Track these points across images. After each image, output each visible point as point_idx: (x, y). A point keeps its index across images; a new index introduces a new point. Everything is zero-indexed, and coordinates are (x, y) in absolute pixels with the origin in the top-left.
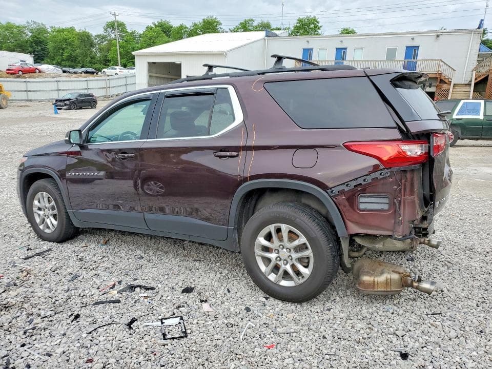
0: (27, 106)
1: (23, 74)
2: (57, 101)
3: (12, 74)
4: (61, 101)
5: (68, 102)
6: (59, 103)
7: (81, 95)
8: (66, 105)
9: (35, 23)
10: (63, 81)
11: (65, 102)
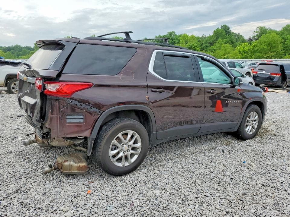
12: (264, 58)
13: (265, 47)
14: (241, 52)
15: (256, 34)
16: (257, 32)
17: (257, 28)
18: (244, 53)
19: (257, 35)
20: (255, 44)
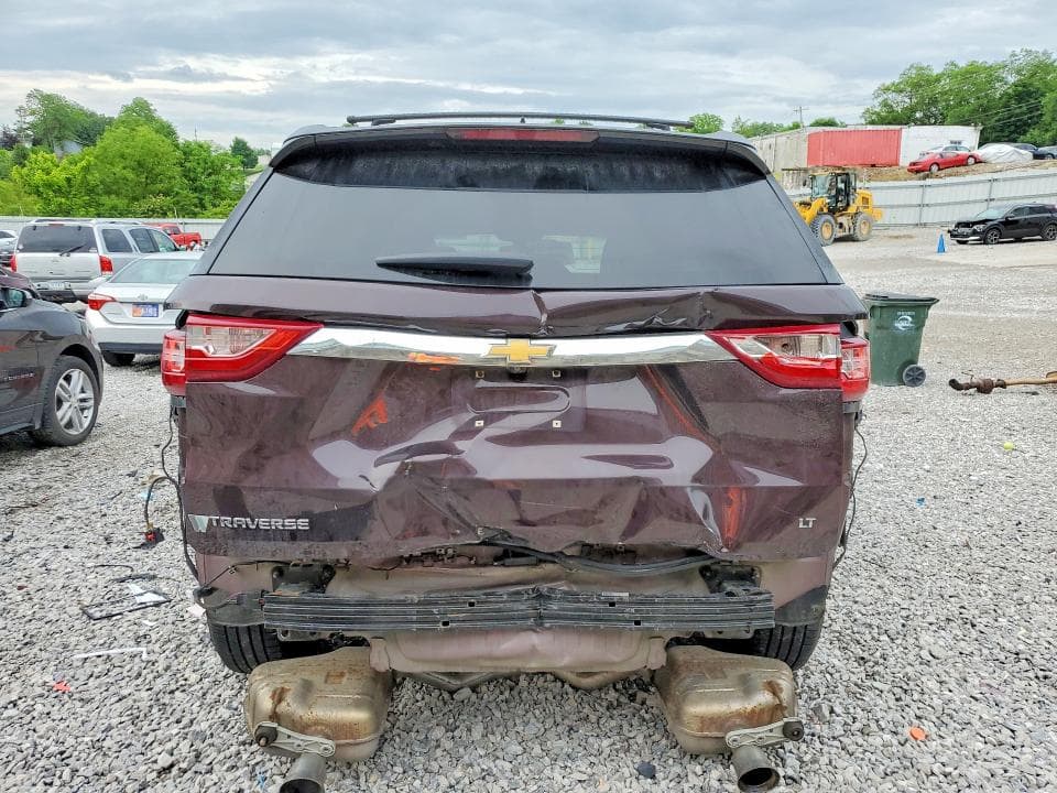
0: (911, 237)
1: (939, 170)
2: (959, 225)
3: (918, 171)
4: (967, 225)
5: (981, 226)
6: (961, 230)
7: (1018, 210)
8: (975, 233)
9: (1029, 52)
10: (1005, 180)
11: (975, 227)
12: (135, 215)
13: (131, 175)
14: (41, 189)
15: (30, 119)
16: (33, 113)
17: (29, 96)
18: (54, 191)
19: (33, 126)
20: (88, 160)
